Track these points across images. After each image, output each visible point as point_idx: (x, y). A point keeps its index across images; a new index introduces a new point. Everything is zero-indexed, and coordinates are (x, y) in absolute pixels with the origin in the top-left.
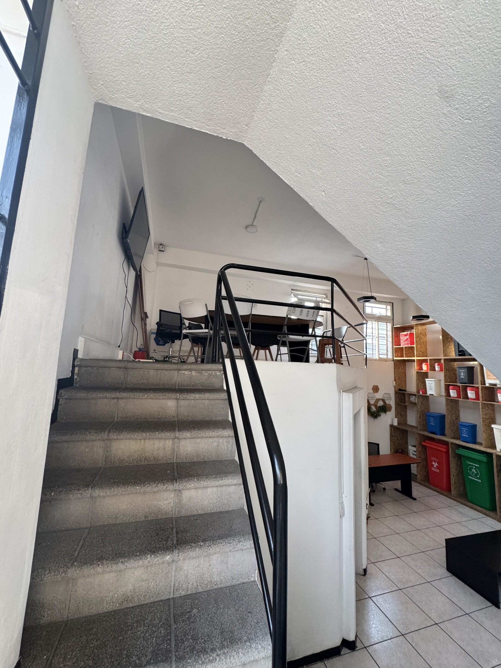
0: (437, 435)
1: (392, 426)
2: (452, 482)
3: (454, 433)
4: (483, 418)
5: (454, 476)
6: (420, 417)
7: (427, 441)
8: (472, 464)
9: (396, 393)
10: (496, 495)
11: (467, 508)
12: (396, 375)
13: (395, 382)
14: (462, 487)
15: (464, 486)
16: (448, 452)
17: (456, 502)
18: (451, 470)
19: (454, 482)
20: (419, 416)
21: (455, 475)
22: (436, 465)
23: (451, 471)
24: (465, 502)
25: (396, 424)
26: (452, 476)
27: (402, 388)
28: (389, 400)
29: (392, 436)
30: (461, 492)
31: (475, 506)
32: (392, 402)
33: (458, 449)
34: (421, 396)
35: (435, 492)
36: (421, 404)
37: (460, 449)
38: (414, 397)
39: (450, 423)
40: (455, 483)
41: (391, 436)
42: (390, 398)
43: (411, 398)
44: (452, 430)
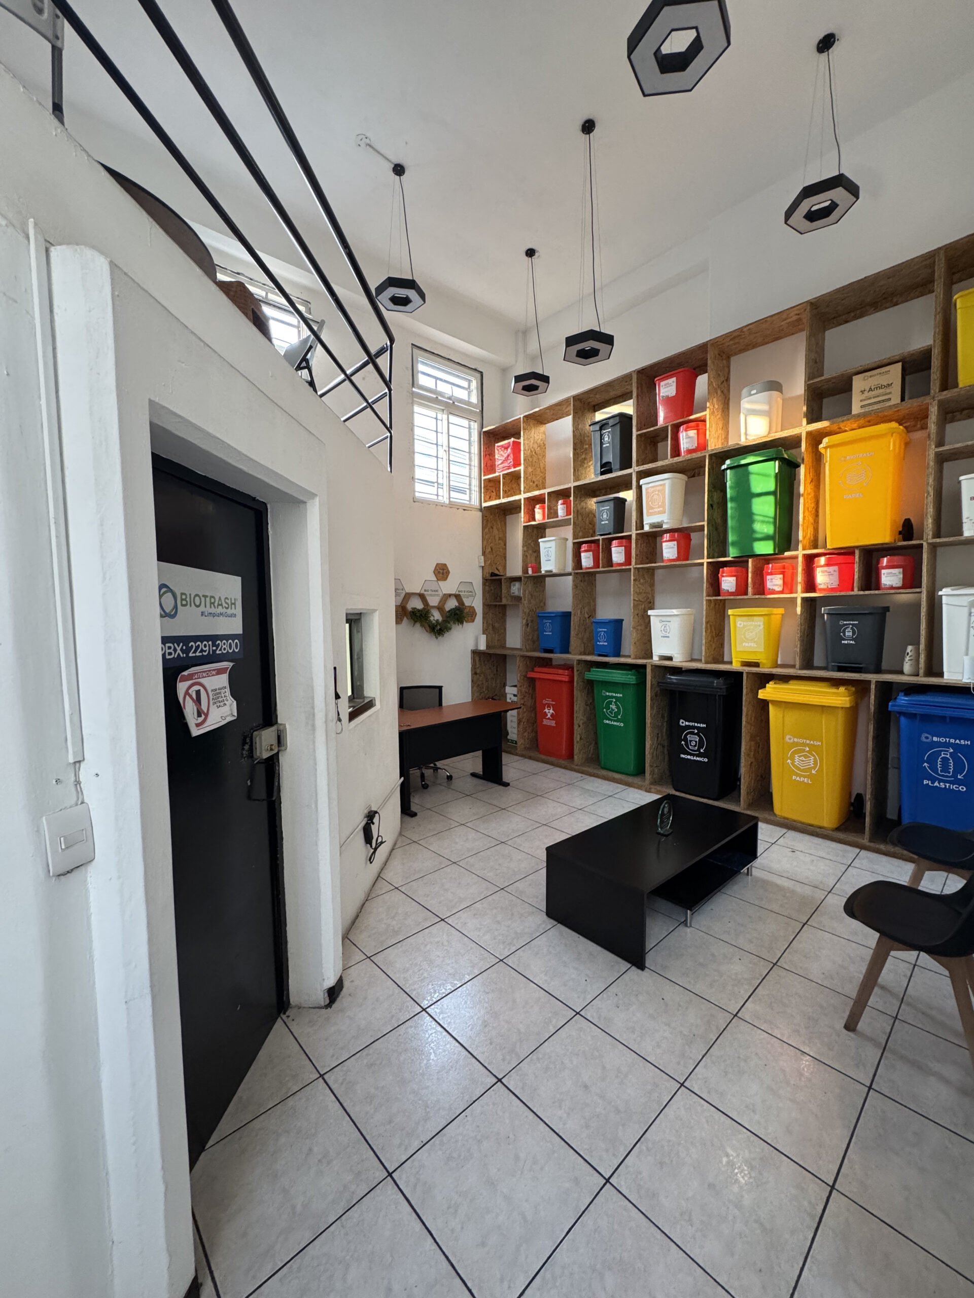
0: (556, 653)
1: (476, 653)
2: (577, 737)
3: (584, 643)
4: (634, 600)
5: (579, 726)
6: (528, 625)
7: (536, 669)
8: (610, 694)
9: (485, 581)
10: (647, 742)
11: (600, 781)
12: (485, 543)
13: (483, 557)
14: (593, 745)
15: (596, 743)
16: (571, 681)
17: (580, 775)
18: (575, 715)
19: (579, 737)
20: (524, 621)
21: (581, 724)
22: (549, 712)
23: (575, 718)
24: (595, 771)
25: (482, 647)
26: (576, 727)
27: (497, 572)
28: (471, 599)
29: (476, 673)
30: (590, 756)
31: (611, 774)
32: (476, 602)
33: (589, 671)
34: (530, 577)
35: (546, 765)
36: (530, 596)
37: (592, 669)
38: (517, 584)
39: (579, 626)
40: (581, 739)
41: (474, 673)
42: (472, 594)
43: (512, 587)
44: (582, 639)
